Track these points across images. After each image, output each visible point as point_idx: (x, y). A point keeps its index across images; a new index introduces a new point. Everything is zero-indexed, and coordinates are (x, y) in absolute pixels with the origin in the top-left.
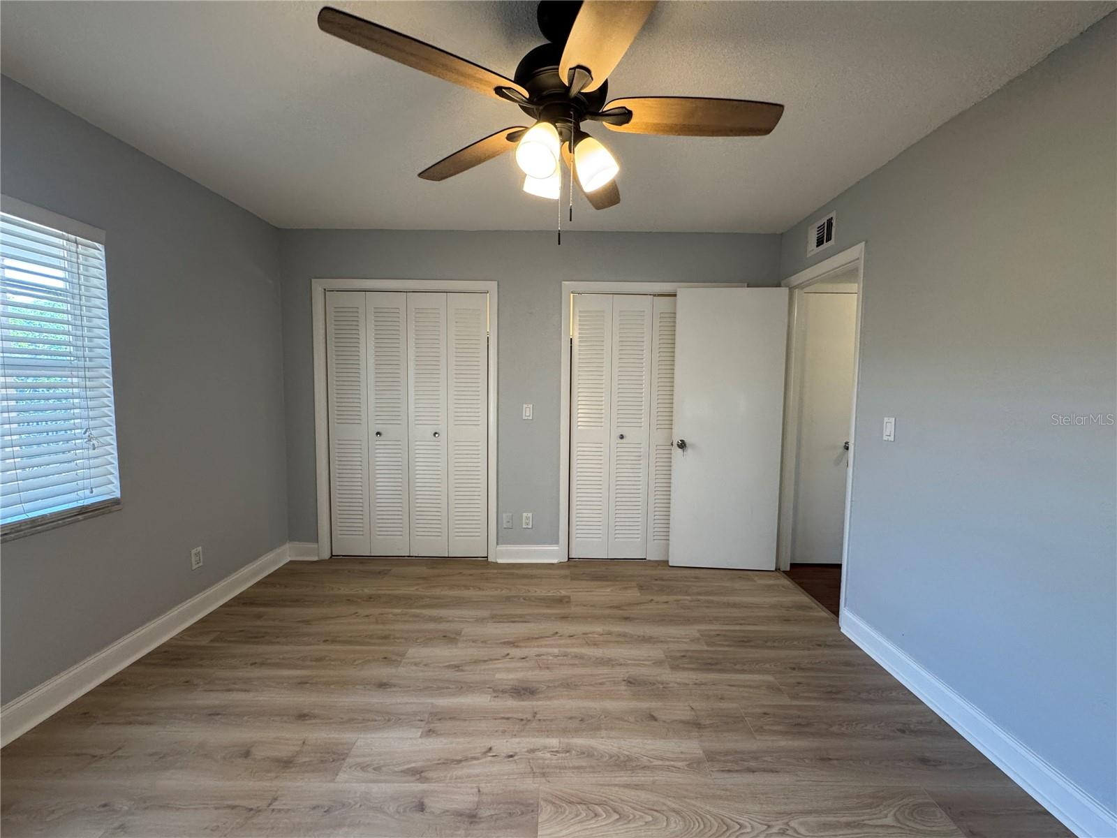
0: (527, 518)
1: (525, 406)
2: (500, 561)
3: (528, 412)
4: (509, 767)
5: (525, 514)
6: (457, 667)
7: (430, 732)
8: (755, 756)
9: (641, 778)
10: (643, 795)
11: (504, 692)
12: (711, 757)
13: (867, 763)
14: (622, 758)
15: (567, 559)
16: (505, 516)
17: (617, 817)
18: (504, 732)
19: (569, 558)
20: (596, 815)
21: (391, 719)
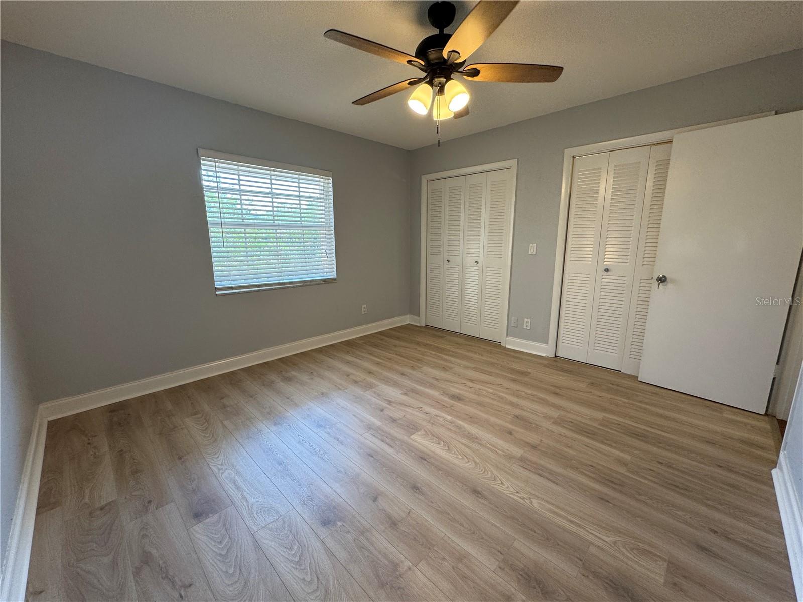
0: (527, 322)
1: (531, 245)
2: (507, 346)
3: (532, 249)
4: (424, 416)
5: (526, 319)
6: (437, 380)
7: (405, 394)
8: (551, 472)
9: (474, 446)
10: (467, 450)
11: (447, 394)
12: (522, 459)
13: (639, 519)
14: (473, 437)
15: (554, 356)
16: (513, 319)
17: (447, 449)
18: (433, 406)
19: (556, 356)
20: (439, 444)
21: (396, 384)
